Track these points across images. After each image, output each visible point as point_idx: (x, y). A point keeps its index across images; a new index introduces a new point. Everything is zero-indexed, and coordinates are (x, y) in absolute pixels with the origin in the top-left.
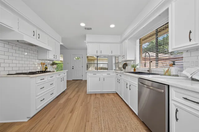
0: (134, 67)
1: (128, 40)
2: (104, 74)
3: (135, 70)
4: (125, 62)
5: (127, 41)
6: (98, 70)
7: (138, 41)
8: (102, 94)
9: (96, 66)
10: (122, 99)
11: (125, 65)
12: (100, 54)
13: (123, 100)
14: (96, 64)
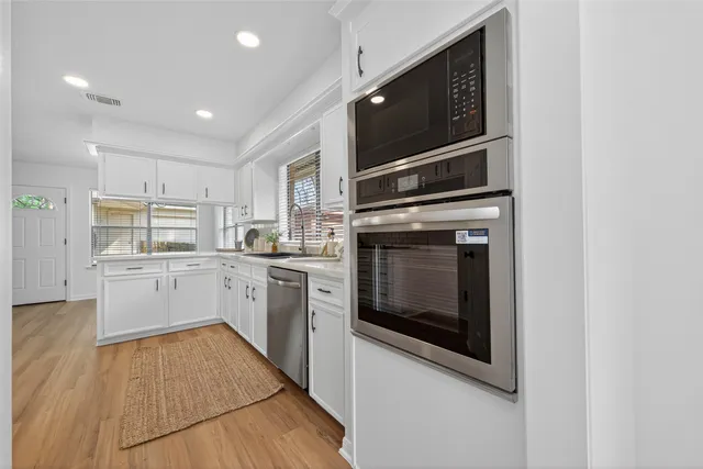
0: (274, 239)
1: (257, 163)
2: (179, 265)
3: (275, 248)
4: (252, 227)
5: (251, 165)
6: (154, 254)
7: (283, 170)
8: (169, 337)
9: (144, 238)
10: (237, 333)
11: (252, 235)
12: (161, 195)
13: (241, 337)
14: (145, 231)
